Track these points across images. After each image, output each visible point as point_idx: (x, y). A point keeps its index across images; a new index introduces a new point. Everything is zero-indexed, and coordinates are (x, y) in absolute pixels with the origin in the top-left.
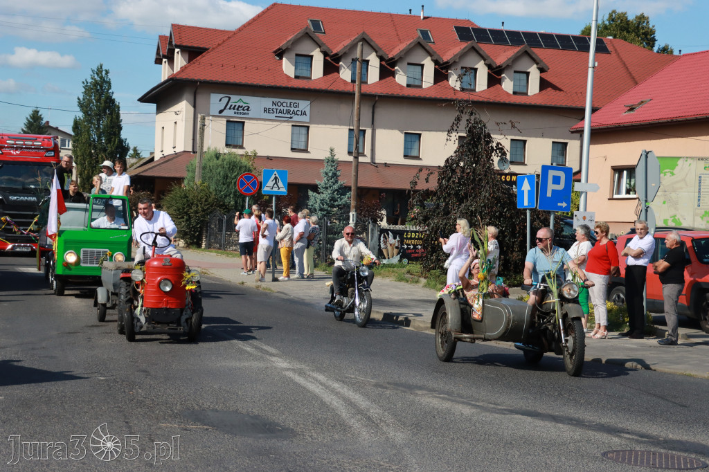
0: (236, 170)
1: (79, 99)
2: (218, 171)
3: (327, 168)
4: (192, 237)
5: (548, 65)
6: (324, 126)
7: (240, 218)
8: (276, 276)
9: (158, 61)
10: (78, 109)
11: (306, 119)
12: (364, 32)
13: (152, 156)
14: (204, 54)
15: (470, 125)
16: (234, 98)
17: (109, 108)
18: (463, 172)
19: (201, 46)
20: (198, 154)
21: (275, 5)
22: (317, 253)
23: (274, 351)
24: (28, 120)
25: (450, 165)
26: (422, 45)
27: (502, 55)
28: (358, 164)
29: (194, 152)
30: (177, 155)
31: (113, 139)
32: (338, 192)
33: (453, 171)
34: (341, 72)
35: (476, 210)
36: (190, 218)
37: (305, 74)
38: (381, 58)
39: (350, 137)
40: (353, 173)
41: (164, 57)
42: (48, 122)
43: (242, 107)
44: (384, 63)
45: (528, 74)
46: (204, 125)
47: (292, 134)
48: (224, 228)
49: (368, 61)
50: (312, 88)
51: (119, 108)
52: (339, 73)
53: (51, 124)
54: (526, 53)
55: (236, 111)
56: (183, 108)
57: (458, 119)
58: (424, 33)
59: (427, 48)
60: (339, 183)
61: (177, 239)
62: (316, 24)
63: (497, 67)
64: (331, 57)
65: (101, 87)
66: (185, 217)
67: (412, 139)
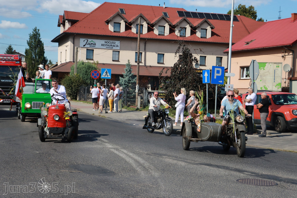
1: (27, 41)
2: (83, 69)
3: (127, 68)
4: (73, 96)
5: (214, 26)
6: (125, 51)
7: (92, 88)
8: (107, 111)
9: (59, 26)
10: (27, 45)
11: (118, 48)
12: (141, 14)
13: (57, 64)
14: (77, 23)
15: (184, 50)
16: (90, 40)
17: (39, 44)
18: (181, 69)
19: (76, 19)
20: (75, 63)
21: (105, 3)
22: (123, 102)
23: (106, 141)
24: (7, 50)
25: (176, 66)
26: (164, 18)
27: (196, 22)
28: (139, 66)
29: (74, 62)
30: (67, 63)
31: (41, 57)
32: (131, 77)
33: (177, 69)
34: (132, 29)
35: (186, 84)
36: (72, 88)
37: (118, 30)
38: (148, 24)
39: (136, 56)
40: (137, 70)
41: (61, 24)
42: (15, 50)
43: (93, 44)
44: (149, 26)
45: (206, 30)
46: (78, 51)
47: (113, 54)
48: (86, 92)
49: (143, 25)
50: (121, 36)
51: (43, 44)
52: (131, 30)
53: (16, 51)
54: (206, 21)
55: (90, 45)
56: (69, 44)
57: (179, 48)
58: (165, 14)
59: (166, 19)
60: (132, 74)
61: (67, 97)
62: (122, 10)
63: (194, 27)
64: (128, 23)
65: (36, 36)
66: (70, 88)
67: (161, 56)
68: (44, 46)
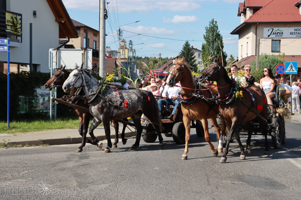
0: (275, 63)
1: (204, 35)
2: (267, 64)
9: (239, 15)
10: (204, 40)
13: (237, 58)
14: (260, 10)
16: (275, 29)
19: (259, 6)
20: (257, 57)
24: (184, 46)
30: (248, 57)
41: (242, 12)
43: (279, 33)
55: (276, 35)
56: (251, 36)
65: (214, 29)
68: (223, 40)
